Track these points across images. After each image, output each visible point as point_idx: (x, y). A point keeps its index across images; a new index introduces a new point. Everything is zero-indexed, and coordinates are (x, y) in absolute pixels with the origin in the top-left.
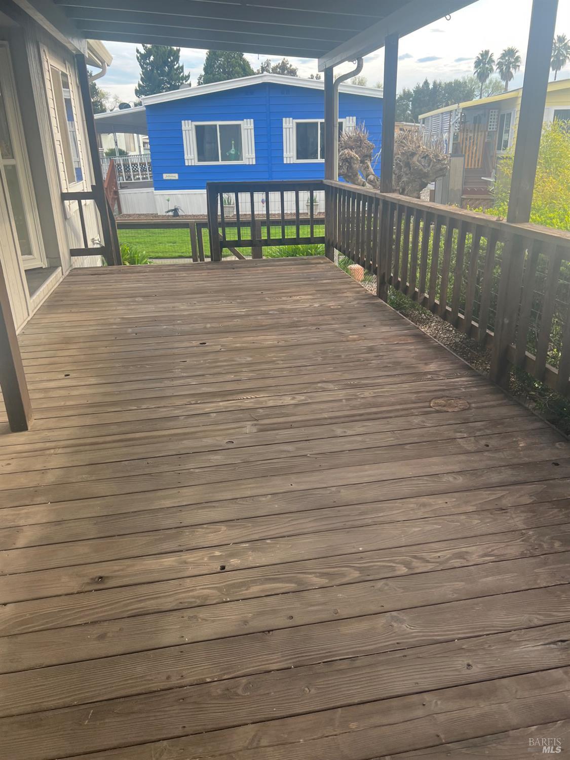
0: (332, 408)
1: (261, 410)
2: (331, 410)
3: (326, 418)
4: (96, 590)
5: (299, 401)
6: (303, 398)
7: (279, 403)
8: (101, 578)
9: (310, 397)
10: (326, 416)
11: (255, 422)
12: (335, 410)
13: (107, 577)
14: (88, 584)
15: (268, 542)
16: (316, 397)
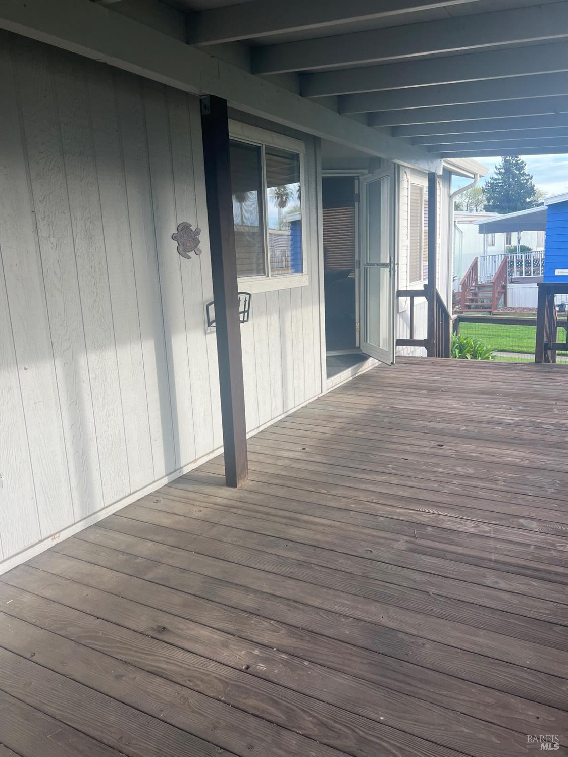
0: (509, 551)
1: (429, 529)
2: (505, 553)
3: (491, 560)
4: (152, 637)
5: (479, 531)
6: (487, 529)
7: (456, 527)
8: (164, 629)
9: (496, 531)
10: (493, 558)
11: (413, 539)
12: (510, 554)
13: (168, 630)
14: (153, 629)
15: (305, 663)
16: (504, 533)
